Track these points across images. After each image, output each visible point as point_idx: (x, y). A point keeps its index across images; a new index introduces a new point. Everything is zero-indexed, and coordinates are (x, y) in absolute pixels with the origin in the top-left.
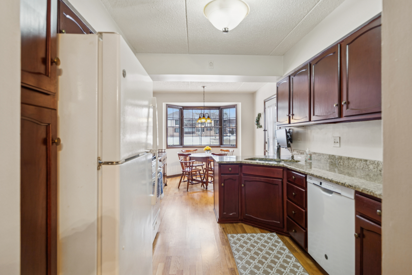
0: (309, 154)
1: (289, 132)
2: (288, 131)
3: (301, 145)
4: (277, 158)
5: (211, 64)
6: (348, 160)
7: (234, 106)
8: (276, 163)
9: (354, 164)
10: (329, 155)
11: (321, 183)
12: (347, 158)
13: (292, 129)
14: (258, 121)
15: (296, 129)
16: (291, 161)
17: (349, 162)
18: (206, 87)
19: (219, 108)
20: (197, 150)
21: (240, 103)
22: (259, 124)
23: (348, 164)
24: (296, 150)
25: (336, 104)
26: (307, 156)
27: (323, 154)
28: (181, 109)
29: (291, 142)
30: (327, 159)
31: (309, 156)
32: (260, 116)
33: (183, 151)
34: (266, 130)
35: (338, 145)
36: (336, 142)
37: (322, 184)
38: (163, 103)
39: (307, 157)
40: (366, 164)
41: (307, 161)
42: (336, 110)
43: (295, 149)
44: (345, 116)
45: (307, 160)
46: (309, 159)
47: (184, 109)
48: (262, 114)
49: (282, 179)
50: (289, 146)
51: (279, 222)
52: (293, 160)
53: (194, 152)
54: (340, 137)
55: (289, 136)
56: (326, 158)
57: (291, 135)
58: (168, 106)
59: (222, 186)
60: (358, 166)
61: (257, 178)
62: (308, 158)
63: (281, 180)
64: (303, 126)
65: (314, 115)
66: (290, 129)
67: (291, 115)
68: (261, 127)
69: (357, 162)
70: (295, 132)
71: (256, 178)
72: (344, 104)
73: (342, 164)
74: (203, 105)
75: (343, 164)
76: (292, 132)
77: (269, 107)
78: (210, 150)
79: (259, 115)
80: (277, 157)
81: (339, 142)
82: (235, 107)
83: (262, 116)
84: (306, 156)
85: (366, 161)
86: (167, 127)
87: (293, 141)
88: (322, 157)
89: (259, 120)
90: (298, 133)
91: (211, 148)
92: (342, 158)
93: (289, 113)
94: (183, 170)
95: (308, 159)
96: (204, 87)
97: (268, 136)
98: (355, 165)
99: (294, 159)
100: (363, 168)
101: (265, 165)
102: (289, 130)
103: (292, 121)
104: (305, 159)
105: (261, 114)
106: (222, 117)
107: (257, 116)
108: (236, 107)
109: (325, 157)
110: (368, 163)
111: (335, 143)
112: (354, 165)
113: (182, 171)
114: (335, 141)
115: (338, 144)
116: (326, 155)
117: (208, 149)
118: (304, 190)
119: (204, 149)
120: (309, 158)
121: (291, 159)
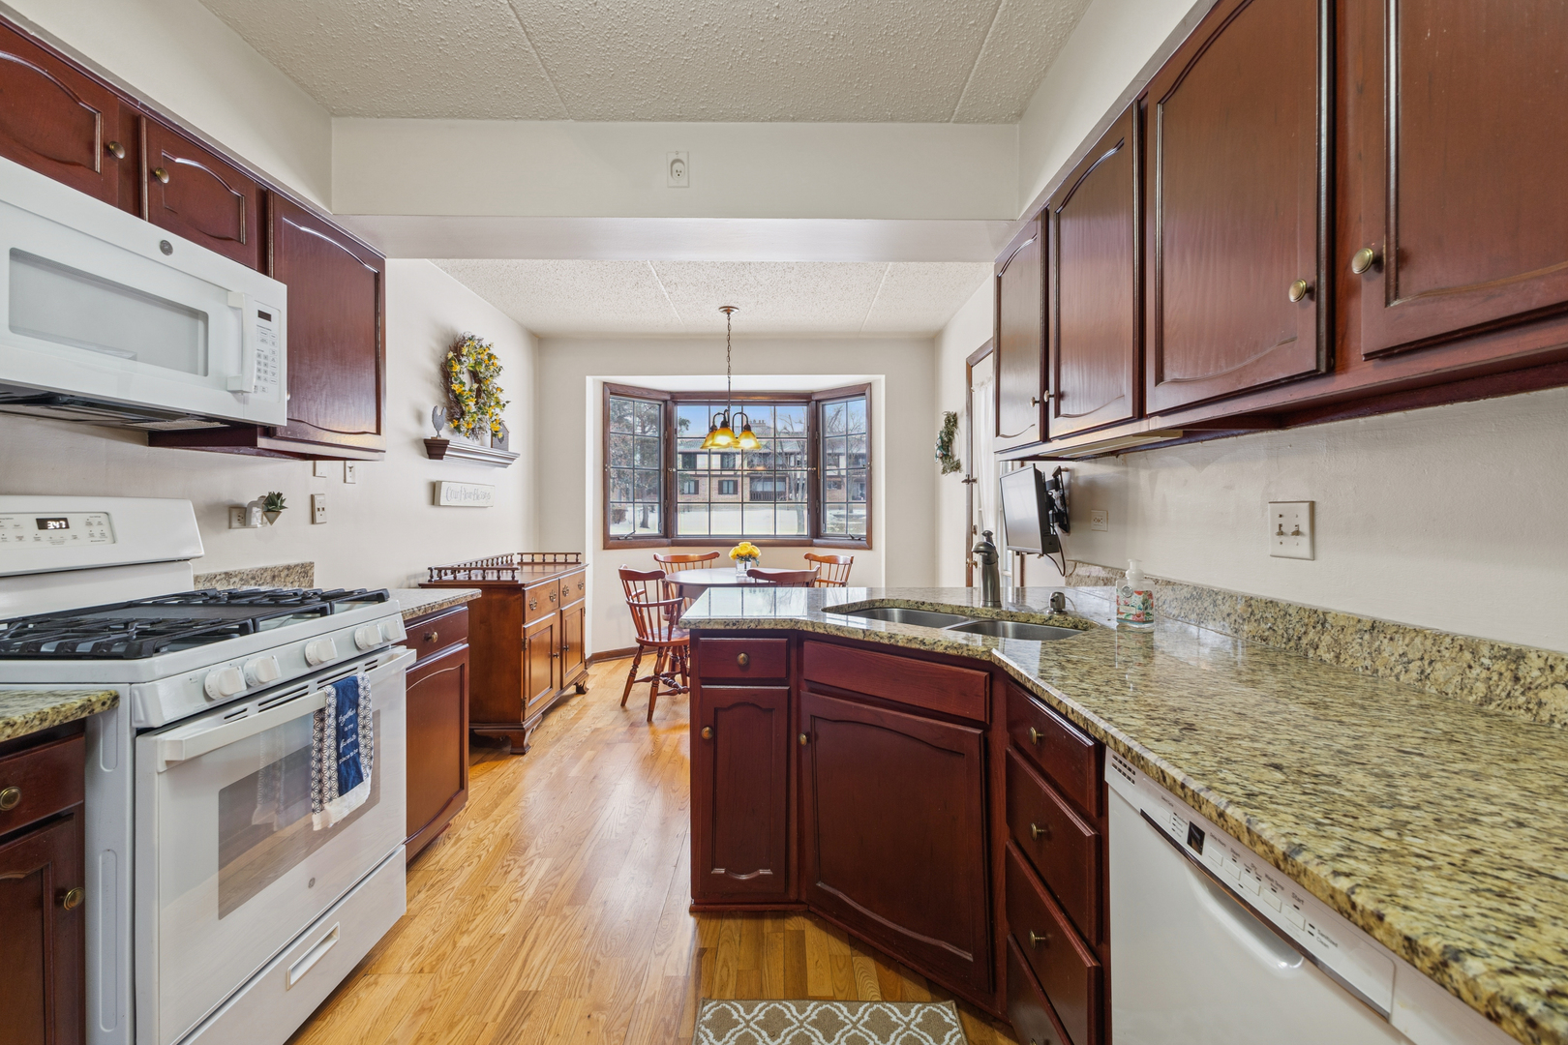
0: (1139, 593)
1: (1056, 484)
2: (1049, 477)
3: (1107, 542)
4: (985, 605)
5: (677, 166)
6: (1367, 637)
7: (861, 391)
8: (960, 638)
9: (1415, 666)
10: (1249, 601)
11: (1196, 837)
12: (1368, 626)
13: (1067, 470)
14: (946, 445)
15: (1085, 470)
16: (1051, 622)
17: (1379, 651)
18: (736, 310)
19: (805, 398)
20: (716, 555)
21: (883, 377)
22: (952, 457)
23: (1368, 663)
24: (1083, 563)
25: (1303, 284)
26: (1128, 600)
27: (1213, 593)
28: (665, 401)
29: (1066, 528)
30: (1233, 618)
31: (1137, 600)
32: (956, 421)
33: (661, 558)
34: (974, 481)
35: (1303, 545)
36: (1289, 529)
37: (1208, 844)
38: (589, 379)
39: (1126, 604)
40: (1517, 679)
41: (1129, 624)
42: (1306, 324)
43: (1080, 562)
44: (1369, 356)
45: (1125, 620)
46: (1139, 616)
47: (676, 403)
48: (962, 415)
49: (985, 727)
50: (1050, 545)
51: (969, 957)
52: (1061, 618)
53: (707, 563)
54: (1312, 504)
55: (1058, 503)
56: (1229, 615)
57: (1062, 497)
58: (612, 391)
59: (704, 740)
60: (1447, 682)
61: (866, 707)
62: (1134, 611)
63: (978, 732)
64: (1115, 453)
65: (1160, 378)
66: (1059, 471)
67: (1050, 396)
68: (957, 467)
69: (1435, 655)
70: (1081, 482)
71: (862, 709)
72: (1365, 270)
73: (1328, 657)
74: (724, 387)
75: (1337, 657)
76: (1069, 485)
77: (982, 384)
78: (754, 558)
79: (952, 421)
80: (986, 601)
81: (1305, 528)
82: (864, 394)
83: (962, 423)
84: (1122, 603)
85: (1518, 656)
86: (604, 468)
87: (1073, 524)
88: (1211, 609)
89: (950, 441)
90: (1092, 487)
91: (757, 551)
92: (1330, 619)
93: (1045, 386)
94: (641, 634)
95: (1131, 618)
96: (728, 310)
97: (980, 507)
98: (1424, 676)
99: (1066, 613)
100: (1487, 699)
101: (900, 644)
102: (1055, 475)
103: (1057, 427)
104: (1119, 613)
105: (958, 415)
106: (819, 434)
107: (942, 424)
108: (867, 392)
109: (1226, 609)
110: (1536, 673)
111: (1283, 538)
112: (1414, 675)
113: (638, 641)
114: (1280, 526)
115: (1305, 541)
116: (1231, 596)
117: (744, 552)
118: (1087, 832)
119: (732, 551)
120: (1138, 612)
121: (1052, 613)
